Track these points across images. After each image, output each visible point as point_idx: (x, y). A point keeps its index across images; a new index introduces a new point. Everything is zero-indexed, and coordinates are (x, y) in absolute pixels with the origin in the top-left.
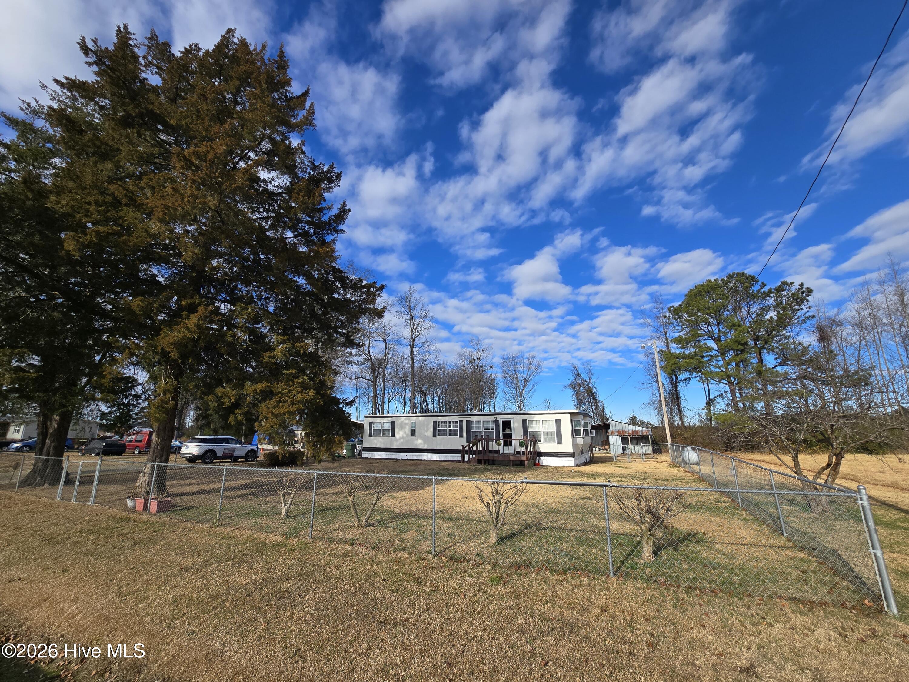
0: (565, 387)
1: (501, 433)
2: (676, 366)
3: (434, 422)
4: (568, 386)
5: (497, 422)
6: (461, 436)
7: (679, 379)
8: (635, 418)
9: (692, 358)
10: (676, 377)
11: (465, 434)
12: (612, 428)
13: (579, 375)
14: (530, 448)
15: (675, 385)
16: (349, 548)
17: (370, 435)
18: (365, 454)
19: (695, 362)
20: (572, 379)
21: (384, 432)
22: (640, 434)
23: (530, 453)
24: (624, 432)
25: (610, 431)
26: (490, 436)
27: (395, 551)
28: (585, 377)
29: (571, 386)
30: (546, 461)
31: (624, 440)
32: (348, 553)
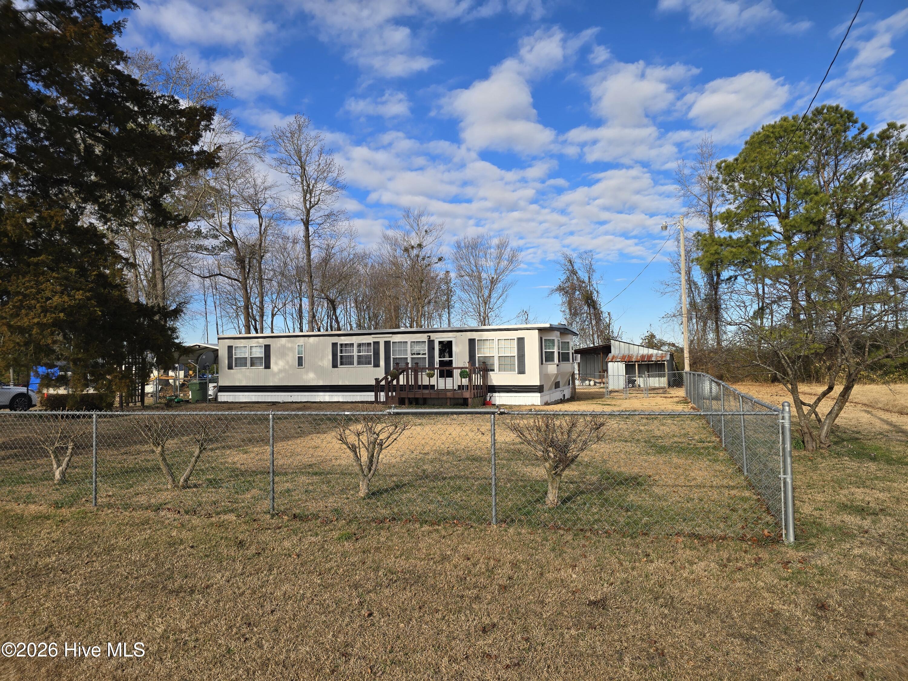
0: (553, 291)
1: (437, 359)
2: (716, 256)
3: (334, 345)
4: (556, 290)
5: (431, 343)
6: (377, 365)
7: (722, 278)
8: (652, 336)
9: (741, 247)
10: (718, 275)
11: (382, 363)
12: (614, 351)
13: (574, 272)
14: (477, 380)
15: (714, 286)
16: (150, 514)
17: (230, 367)
18: (224, 397)
19: (744, 253)
20: (563, 278)
21: (253, 362)
22: (653, 359)
23: (477, 387)
24: (630, 357)
25: (610, 356)
26: (421, 365)
27: (218, 514)
28: (583, 275)
29: (560, 289)
30: (500, 399)
31: (630, 368)
32: (149, 520)
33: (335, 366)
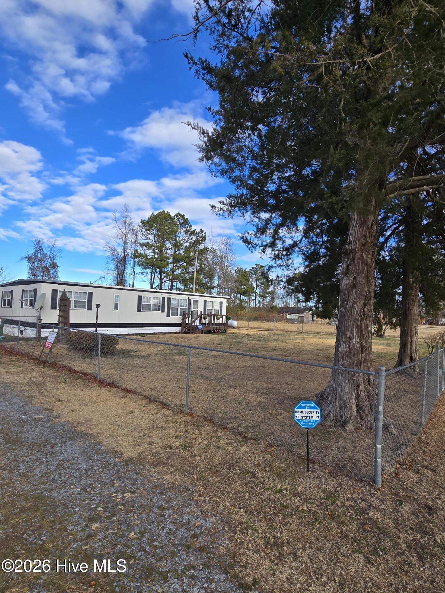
1: (192, 309)
5: (189, 301)
6: (163, 311)
11: (166, 310)
33: (139, 310)
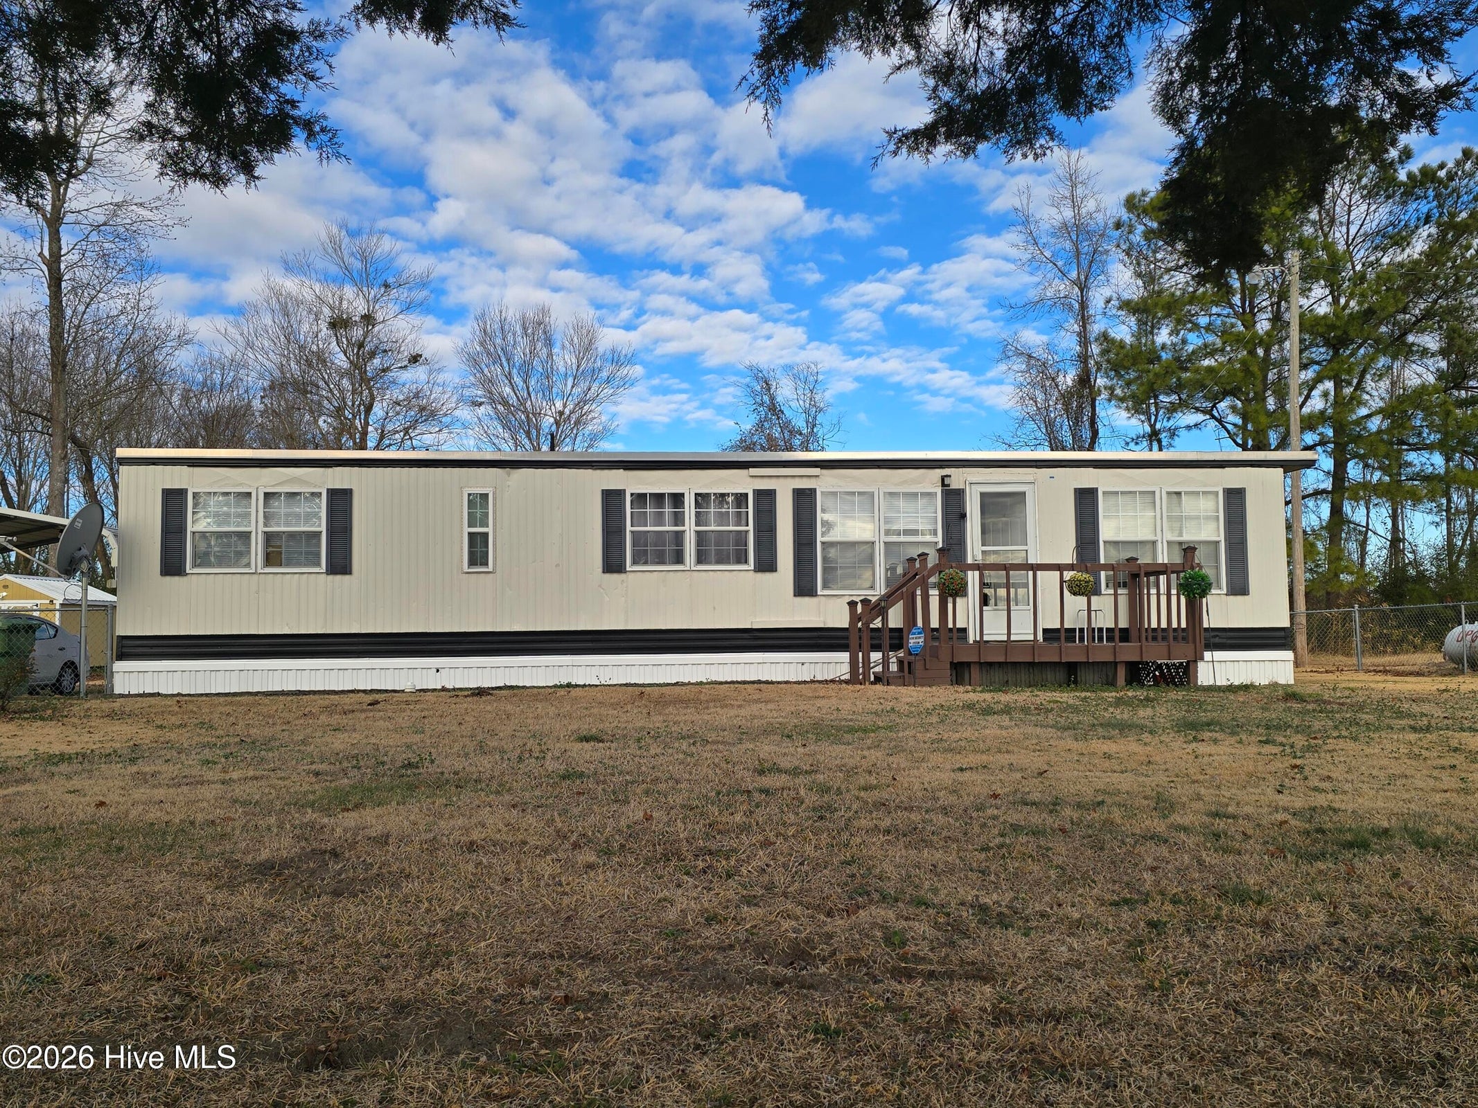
1: (975, 548)
3: (612, 499)
5: (953, 500)
6: (767, 564)
11: (786, 558)
13: (775, 411)
17: (172, 565)
21: (278, 549)
33: (613, 564)
